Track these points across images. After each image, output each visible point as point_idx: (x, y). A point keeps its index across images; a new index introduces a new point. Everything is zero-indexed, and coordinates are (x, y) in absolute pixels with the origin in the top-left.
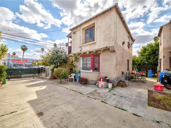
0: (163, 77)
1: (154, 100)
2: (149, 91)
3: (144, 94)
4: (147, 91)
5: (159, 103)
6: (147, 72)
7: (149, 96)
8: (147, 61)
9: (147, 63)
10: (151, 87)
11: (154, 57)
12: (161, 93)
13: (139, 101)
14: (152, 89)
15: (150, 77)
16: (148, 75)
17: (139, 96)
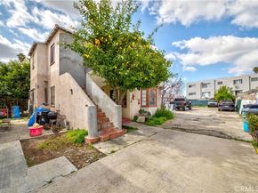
0: (40, 114)
1: (34, 152)
2: (21, 141)
3: (15, 151)
4: (18, 142)
5: (43, 154)
6: (10, 109)
7: (24, 149)
8: (10, 89)
9: (9, 93)
10: (23, 134)
11: (22, 85)
12: (39, 138)
13: (9, 167)
14: (27, 136)
15: (16, 117)
16: (13, 115)
17: (6, 160)
